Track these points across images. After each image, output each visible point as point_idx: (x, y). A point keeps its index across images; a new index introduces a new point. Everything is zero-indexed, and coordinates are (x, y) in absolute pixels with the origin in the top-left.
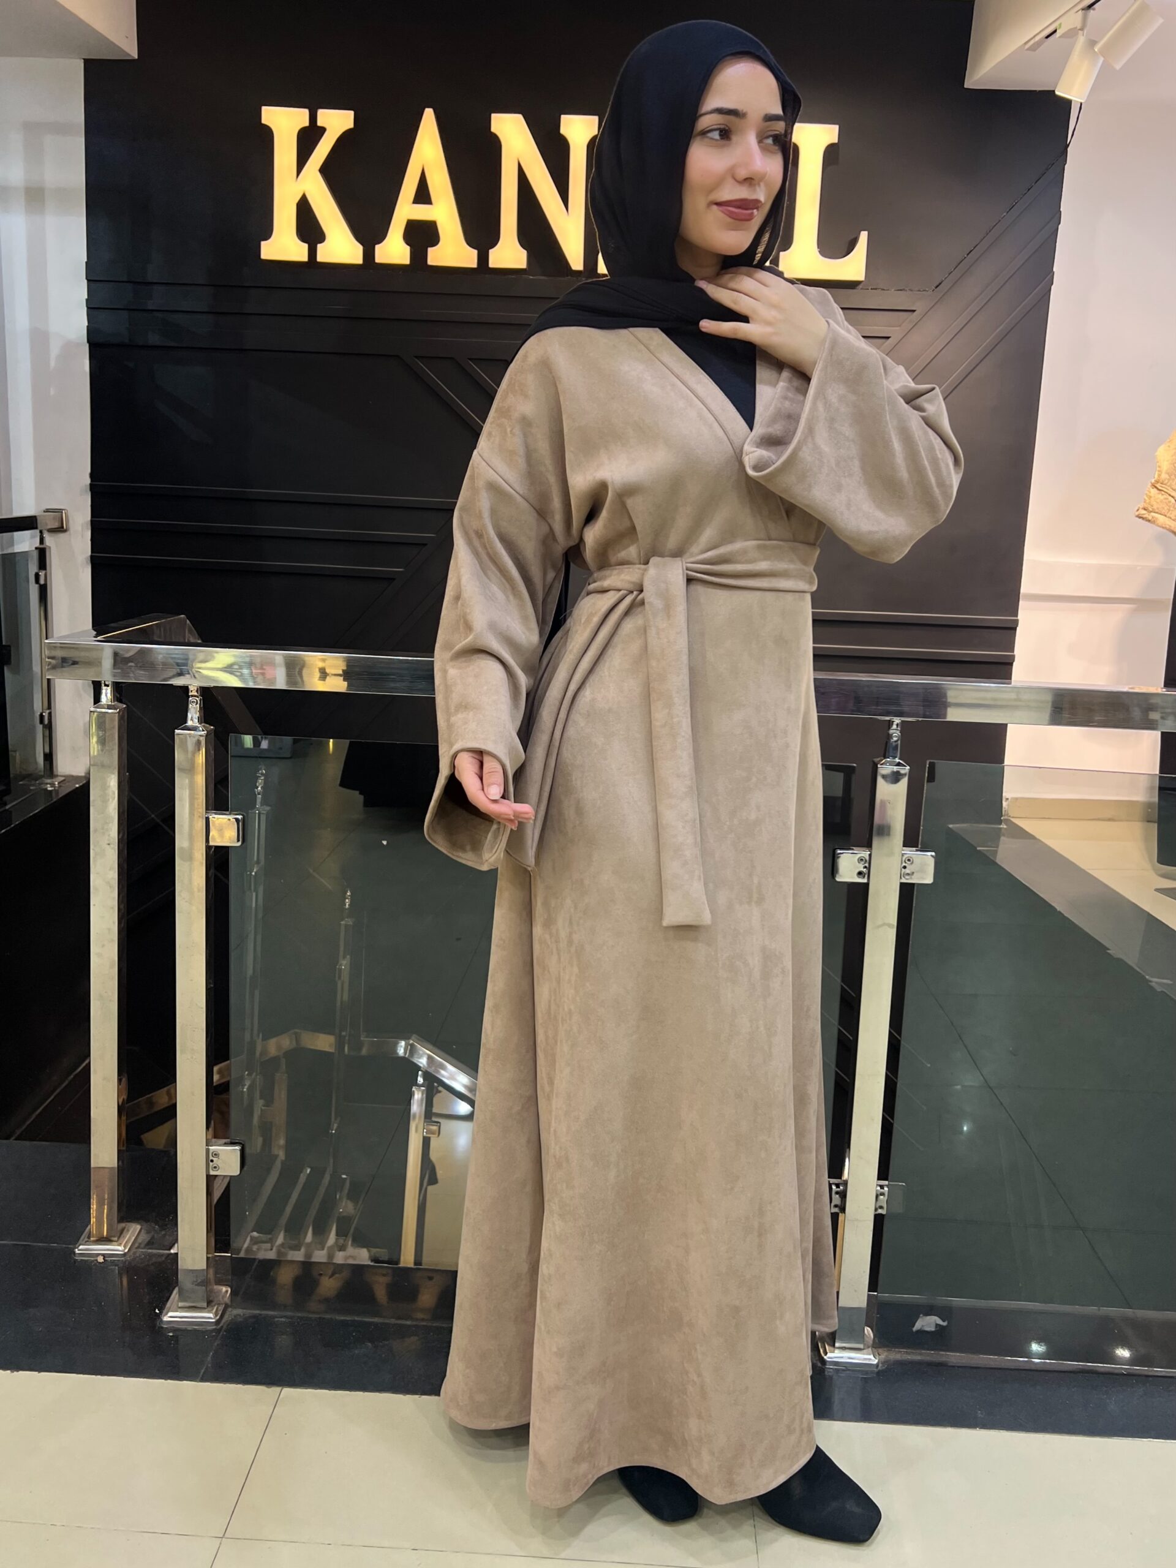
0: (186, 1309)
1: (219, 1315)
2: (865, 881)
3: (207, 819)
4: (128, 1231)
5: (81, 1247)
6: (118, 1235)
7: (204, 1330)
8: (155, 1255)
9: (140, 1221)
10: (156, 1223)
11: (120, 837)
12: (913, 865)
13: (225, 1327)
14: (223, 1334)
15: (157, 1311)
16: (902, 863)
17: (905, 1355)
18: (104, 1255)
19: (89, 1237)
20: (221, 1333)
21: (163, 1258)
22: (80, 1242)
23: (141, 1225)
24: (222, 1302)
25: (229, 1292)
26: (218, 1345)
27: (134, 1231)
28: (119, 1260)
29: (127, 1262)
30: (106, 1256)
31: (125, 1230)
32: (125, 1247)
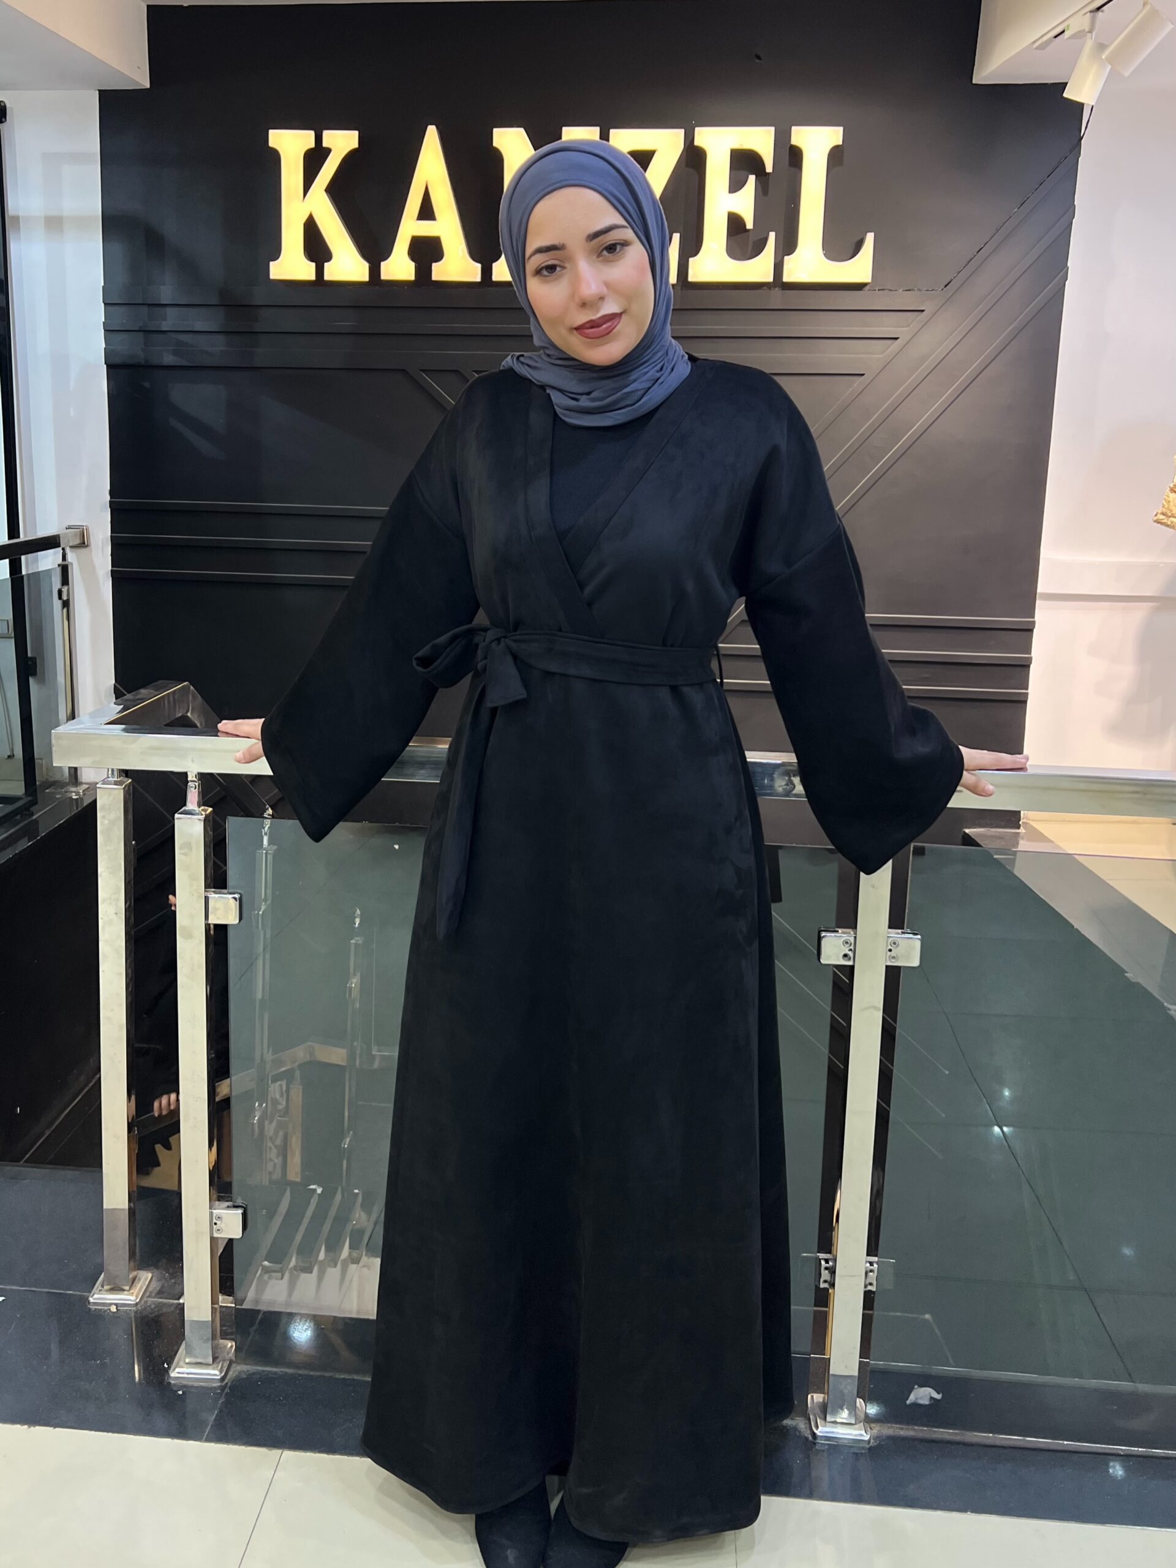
0: (193, 1366)
1: (224, 1372)
2: (850, 963)
3: (206, 899)
4: (139, 1280)
5: (95, 1296)
6: (130, 1284)
7: (209, 1386)
8: (165, 1304)
9: (150, 1269)
10: (167, 1271)
11: (127, 907)
12: (898, 948)
13: (229, 1384)
14: (227, 1392)
15: (166, 1366)
16: (887, 946)
17: (897, 1431)
18: (116, 1305)
19: (103, 1286)
20: (226, 1391)
21: (173, 1309)
22: (95, 1289)
23: (152, 1273)
24: (227, 1357)
25: (234, 1347)
26: (222, 1402)
27: (146, 1277)
28: (131, 1310)
29: (139, 1312)
30: (119, 1305)
31: (136, 1281)
32: (137, 1297)
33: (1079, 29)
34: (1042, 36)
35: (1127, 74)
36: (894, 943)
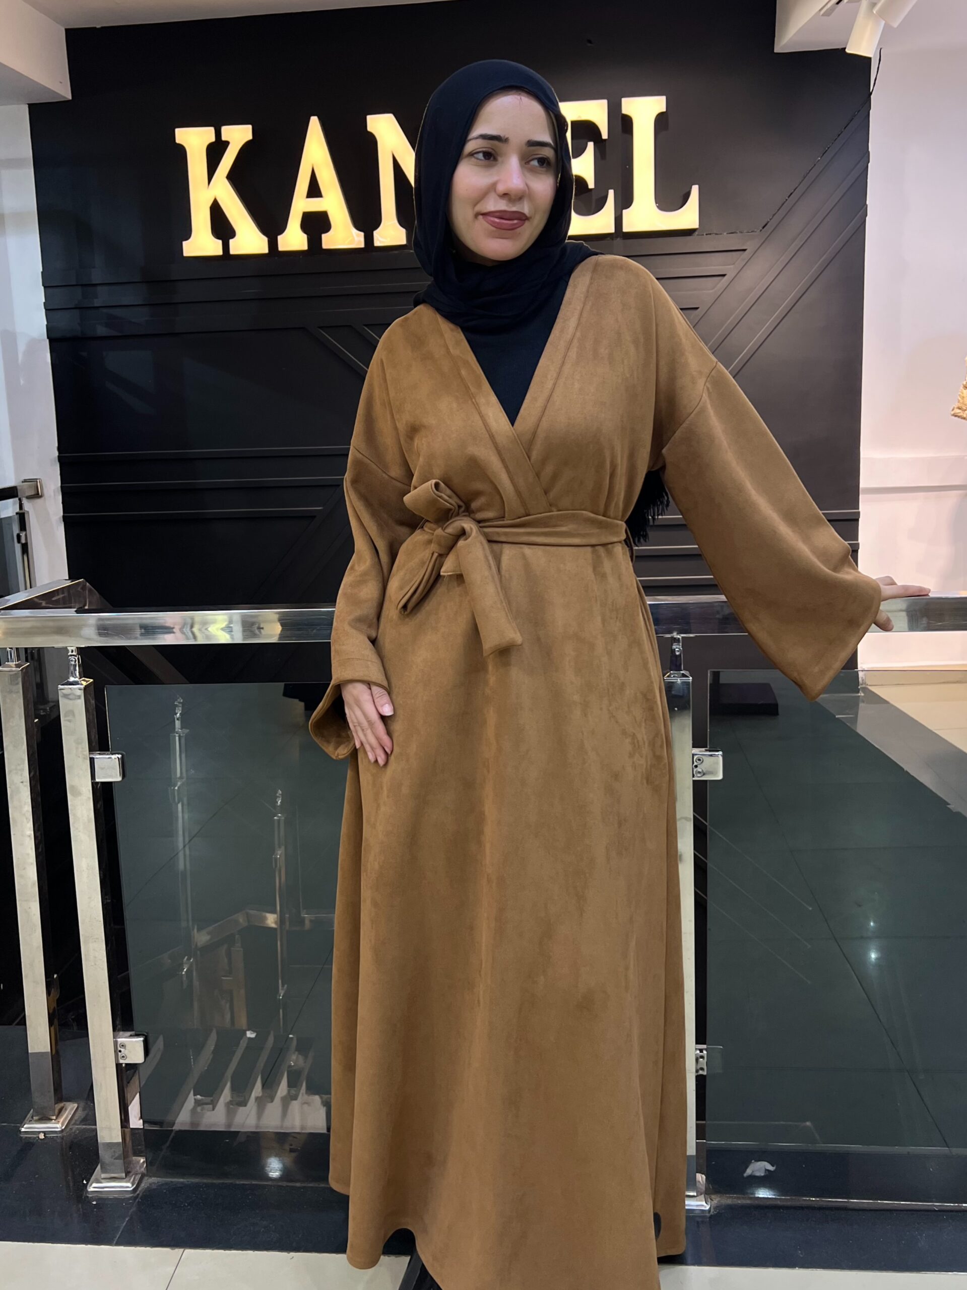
1: (136, 1184)
3: (92, 761)
4: (66, 1109)
5: (25, 1126)
6: (57, 1114)
7: (124, 1199)
8: (84, 1130)
9: (77, 1100)
11: (31, 777)
12: (703, 763)
13: (141, 1194)
14: (139, 1201)
15: (85, 1182)
16: (693, 763)
17: (735, 1200)
18: (44, 1132)
19: (32, 1117)
20: (137, 1200)
22: (25, 1121)
23: (78, 1104)
25: (145, 1162)
27: (69, 1108)
28: (57, 1136)
29: (64, 1138)
30: (46, 1133)
31: (64, 1109)
32: (62, 1125)
36: (700, 760)
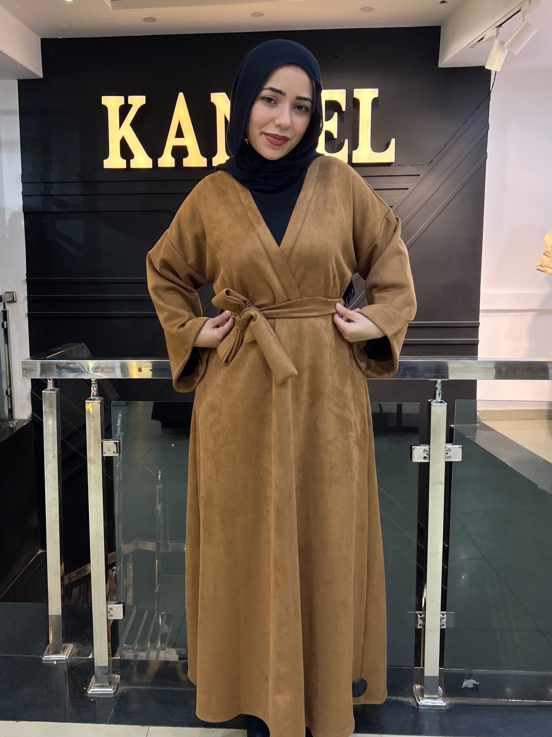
0: (99, 687)
1: (115, 690)
2: (427, 461)
3: (102, 443)
4: (67, 647)
5: (45, 657)
6: (63, 650)
7: (108, 698)
8: (81, 659)
9: (72, 642)
11: (58, 453)
12: (451, 452)
13: (118, 695)
15: (85, 688)
17: (459, 701)
19: (49, 652)
20: (117, 699)
21: (87, 661)
22: (44, 654)
23: (73, 644)
24: (116, 682)
25: (119, 678)
26: (116, 705)
27: (70, 647)
28: (64, 663)
29: (68, 663)
30: (58, 661)
31: (66, 647)
32: (66, 656)
33: (492, 36)
34: (472, 41)
35: (516, 53)
36: (449, 450)
